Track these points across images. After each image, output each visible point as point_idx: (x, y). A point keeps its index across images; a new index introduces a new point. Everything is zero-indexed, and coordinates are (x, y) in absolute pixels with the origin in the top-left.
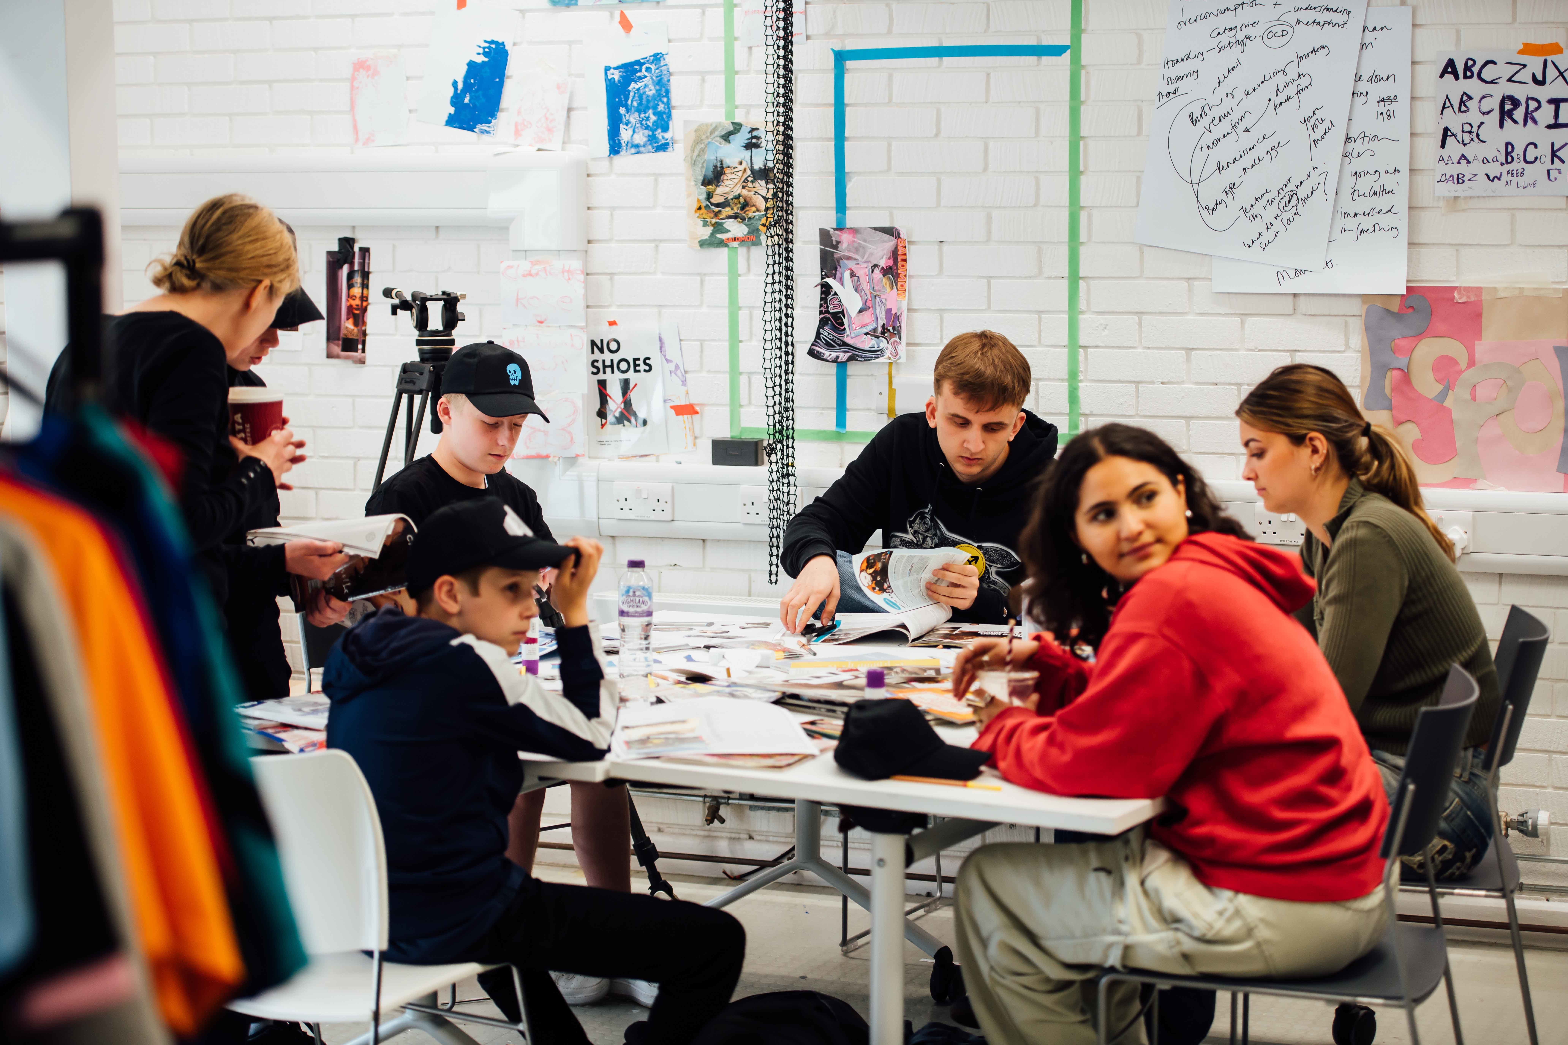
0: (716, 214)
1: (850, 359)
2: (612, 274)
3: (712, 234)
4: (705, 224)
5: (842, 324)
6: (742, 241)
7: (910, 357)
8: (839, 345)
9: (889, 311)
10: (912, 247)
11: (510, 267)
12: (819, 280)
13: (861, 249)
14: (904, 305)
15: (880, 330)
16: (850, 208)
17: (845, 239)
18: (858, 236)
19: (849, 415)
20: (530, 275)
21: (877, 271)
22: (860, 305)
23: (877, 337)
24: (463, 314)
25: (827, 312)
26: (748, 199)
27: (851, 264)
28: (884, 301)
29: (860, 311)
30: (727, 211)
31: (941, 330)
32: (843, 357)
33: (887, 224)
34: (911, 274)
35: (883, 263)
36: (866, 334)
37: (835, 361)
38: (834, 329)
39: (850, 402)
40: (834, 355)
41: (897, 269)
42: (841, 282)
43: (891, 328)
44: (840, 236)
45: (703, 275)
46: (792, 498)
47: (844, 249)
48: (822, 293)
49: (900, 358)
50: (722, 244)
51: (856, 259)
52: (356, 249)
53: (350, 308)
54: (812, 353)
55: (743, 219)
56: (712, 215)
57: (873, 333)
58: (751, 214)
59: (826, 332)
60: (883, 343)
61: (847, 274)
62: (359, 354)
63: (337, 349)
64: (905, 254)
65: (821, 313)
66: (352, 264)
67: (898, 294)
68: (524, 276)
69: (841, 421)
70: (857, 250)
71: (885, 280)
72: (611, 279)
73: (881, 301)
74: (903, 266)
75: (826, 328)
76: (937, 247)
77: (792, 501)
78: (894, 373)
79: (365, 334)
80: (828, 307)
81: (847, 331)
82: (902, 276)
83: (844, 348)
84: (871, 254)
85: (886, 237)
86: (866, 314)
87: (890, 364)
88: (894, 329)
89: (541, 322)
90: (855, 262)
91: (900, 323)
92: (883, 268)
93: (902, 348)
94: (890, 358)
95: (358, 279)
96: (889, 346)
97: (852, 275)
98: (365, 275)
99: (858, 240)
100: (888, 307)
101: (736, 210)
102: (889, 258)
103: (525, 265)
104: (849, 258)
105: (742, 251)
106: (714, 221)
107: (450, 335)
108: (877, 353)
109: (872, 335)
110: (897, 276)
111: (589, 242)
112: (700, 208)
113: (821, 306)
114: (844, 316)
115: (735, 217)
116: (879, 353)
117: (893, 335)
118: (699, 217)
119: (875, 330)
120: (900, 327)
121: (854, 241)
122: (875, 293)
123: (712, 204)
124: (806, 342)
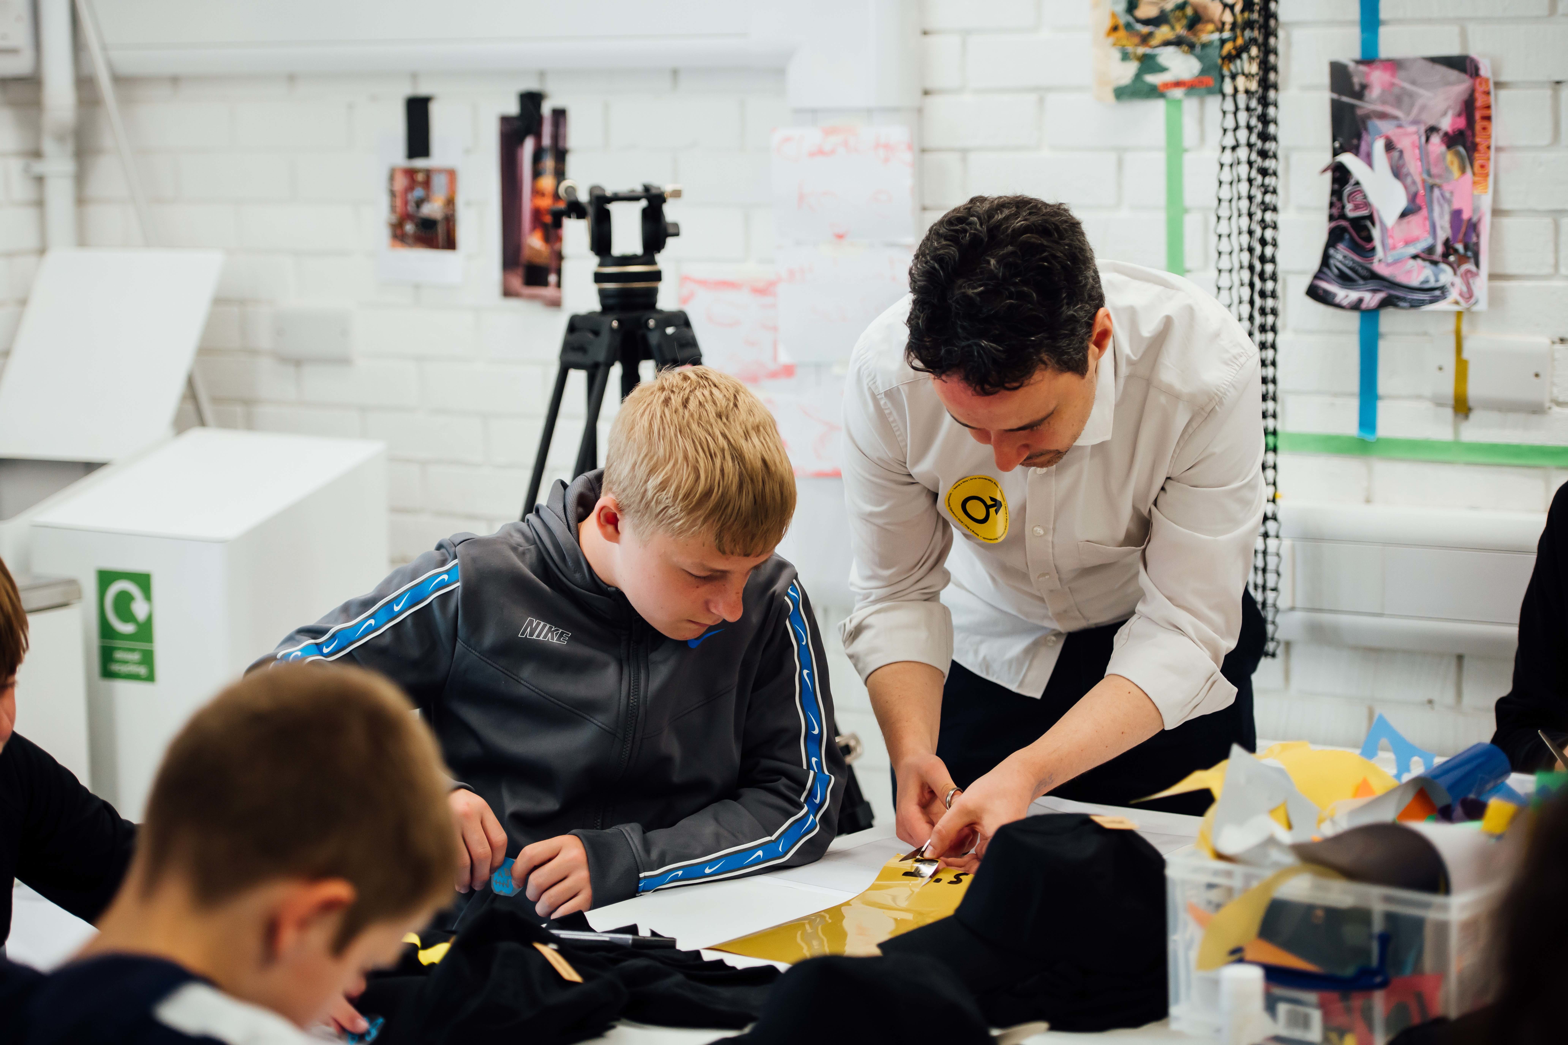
0: (1145, 39)
1: (1385, 303)
2: (964, 152)
3: (1138, 76)
4: (1125, 57)
5: (1369, 239)
6: (1191, 87)
7: (1495, 299)
8: (1364, 278)
9: (1456, 214)
10: (1503, 94)
11: (787, 139)
12: (1327, 159)
13: (1406, 99)
14: (1486, 202)
15: (1439, 249)
16: (1384, 23)
17: (1377, 79)
18: (1402, 74)
19: (1382, 407)
20: (821, 152)
21: (1436, 139)
22: (1402, 203)
23: (1435, 263)
24: (676, 225)
25: (1343, 216)
26: (1200, 10)
27: (1386, 127)
28: (1447, 195)
29: (1404, 215)
30: (1164, 32)
31: (1557, 250)
32: (1371, 299)
33: (1453, 50)
34: (1501, 143)
35: (1446, 124)
36: (1415, 257)
37: (1356, 306)
38: (1355, 248)
39: (1384, 383)
40: (1353, 295)
41: (1474, 135)
42: (1369, 160)
43: (1460, 247)
44: (1367, 75)
45: (1121, 151)
46: (1272, 562)
47: (1373, 100)
48: (1334, 181)
49: (1476, 302)
50: (1155, 92)
51: (1395, 118)
52: (546, 109)
53: (537, 214)
54: (1314, 293)
55: (1192, 47)
56: (1136, 40)
57: (1427, 256)
58: (1205, 37)
59: (1341, 255)
60: (1446, 275)
61: (1379, 146)
62: (549, 292)
63: (516, 282)
64: (1488, 107)
65: (1331, 218)
66: (538, 136)
67: (1474, 183)
68: (812, 155)
69: (1367, 419)
70: (1398, 101)
71: (1450, 157)
72: (964, 160)
73: (1443, 196)
74: (1484, 129)
75: (1341, 247)
76: (1548, 92)
77: (1271, 566)
78: (1465, 329)
79: (559, 257)
80: (1343, 207)
81: (1380, 253)
82: (1482, 148)
83: (1372, 285)
84: (1423, 108)
85: (1453, 74)
86: (1414, 220)
87: (1459, 314)
88: (1466, 248)
89: (840, 237)
90: (1395, 122)
91: (1478, 236)
92: (1446, 134)
93: (1481, 285)
94: (1457, 303)
95: (549, 163)
96: (1458, 281)
97: (1390, 147)
98: (560, 155)
99: (1402, 82)
100: (1456, 206)
101: (1180, 30)
102: (1459, 115)
103: (812, 136)
104: (1383, 116)
105: (1191, 105)
106: (1141, 50)
107: (653, 262)
108: (1436, 293)
109: (1424, 260)
110: (1472, 148)
111: (926, 93)
112: (1115, 29)
113: (1332, 205)
114: (1373, 224)
115: (1178, 42)
116: (1437, 293)
117: (1463, 259)
118: (1114, 45)
119: (1431, 250)
120: (1477, 244)
121: (1392, 85)
122: (1431, 181)
123: (1138, 21)
124: (1302, 273)
